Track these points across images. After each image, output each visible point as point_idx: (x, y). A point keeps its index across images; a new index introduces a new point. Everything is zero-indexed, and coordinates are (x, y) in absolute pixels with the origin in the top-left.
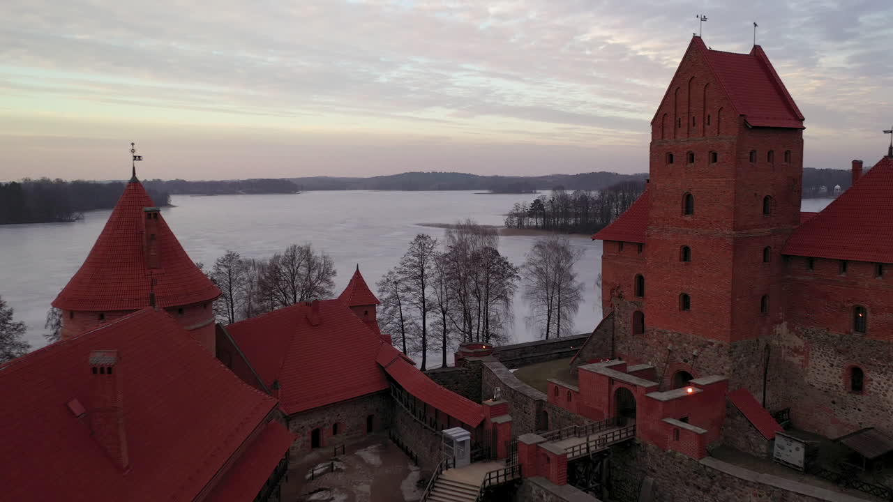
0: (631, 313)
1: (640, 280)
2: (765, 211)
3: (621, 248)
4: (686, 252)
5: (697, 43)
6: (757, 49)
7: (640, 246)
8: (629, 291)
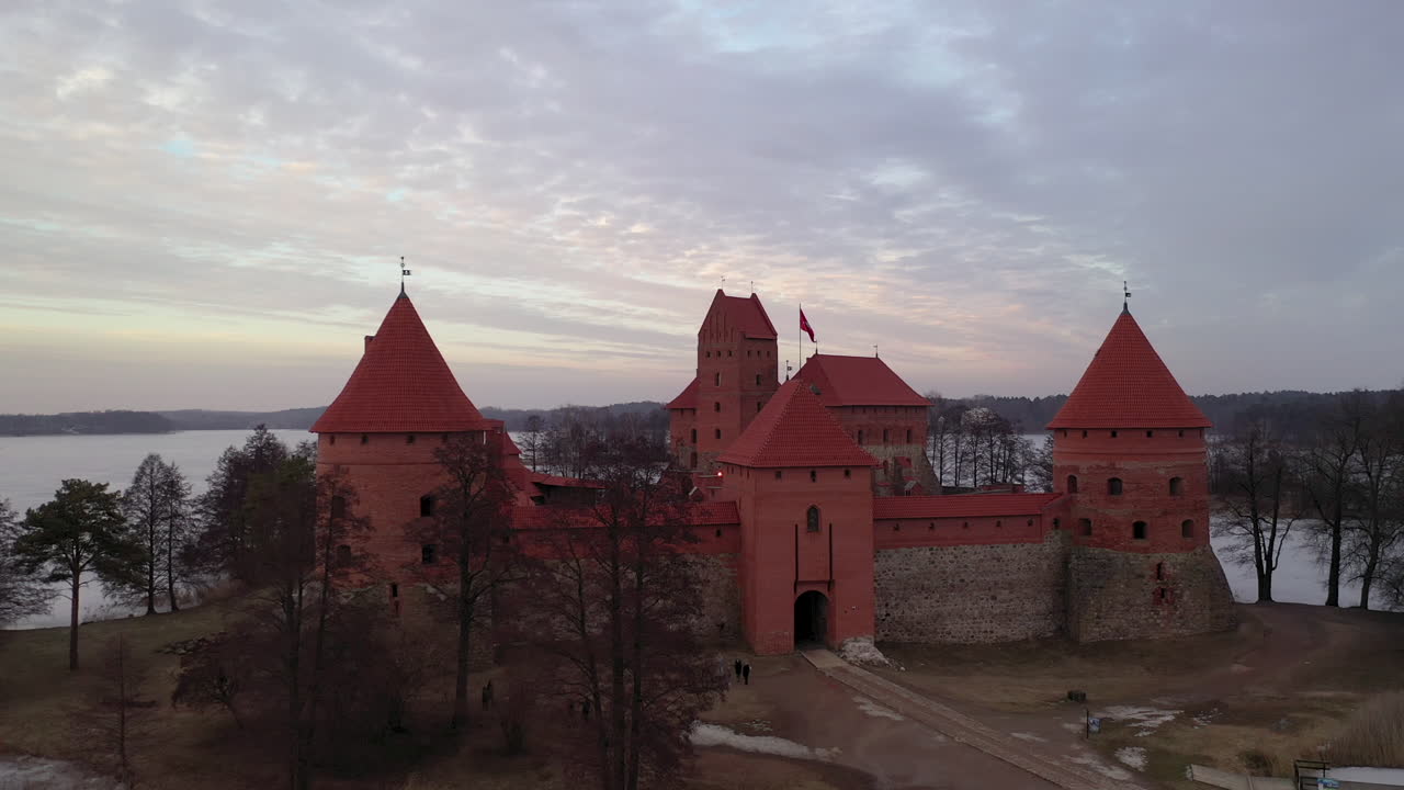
0: (689, 454)
1: (694, 432)
2: (758, 383)
3: (682, 413)
4: (718, 405)
5: (720, 292)
6: (754, 295)
7: (694, 410)
8: (688, 440)
